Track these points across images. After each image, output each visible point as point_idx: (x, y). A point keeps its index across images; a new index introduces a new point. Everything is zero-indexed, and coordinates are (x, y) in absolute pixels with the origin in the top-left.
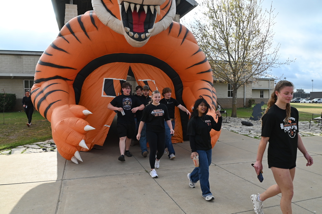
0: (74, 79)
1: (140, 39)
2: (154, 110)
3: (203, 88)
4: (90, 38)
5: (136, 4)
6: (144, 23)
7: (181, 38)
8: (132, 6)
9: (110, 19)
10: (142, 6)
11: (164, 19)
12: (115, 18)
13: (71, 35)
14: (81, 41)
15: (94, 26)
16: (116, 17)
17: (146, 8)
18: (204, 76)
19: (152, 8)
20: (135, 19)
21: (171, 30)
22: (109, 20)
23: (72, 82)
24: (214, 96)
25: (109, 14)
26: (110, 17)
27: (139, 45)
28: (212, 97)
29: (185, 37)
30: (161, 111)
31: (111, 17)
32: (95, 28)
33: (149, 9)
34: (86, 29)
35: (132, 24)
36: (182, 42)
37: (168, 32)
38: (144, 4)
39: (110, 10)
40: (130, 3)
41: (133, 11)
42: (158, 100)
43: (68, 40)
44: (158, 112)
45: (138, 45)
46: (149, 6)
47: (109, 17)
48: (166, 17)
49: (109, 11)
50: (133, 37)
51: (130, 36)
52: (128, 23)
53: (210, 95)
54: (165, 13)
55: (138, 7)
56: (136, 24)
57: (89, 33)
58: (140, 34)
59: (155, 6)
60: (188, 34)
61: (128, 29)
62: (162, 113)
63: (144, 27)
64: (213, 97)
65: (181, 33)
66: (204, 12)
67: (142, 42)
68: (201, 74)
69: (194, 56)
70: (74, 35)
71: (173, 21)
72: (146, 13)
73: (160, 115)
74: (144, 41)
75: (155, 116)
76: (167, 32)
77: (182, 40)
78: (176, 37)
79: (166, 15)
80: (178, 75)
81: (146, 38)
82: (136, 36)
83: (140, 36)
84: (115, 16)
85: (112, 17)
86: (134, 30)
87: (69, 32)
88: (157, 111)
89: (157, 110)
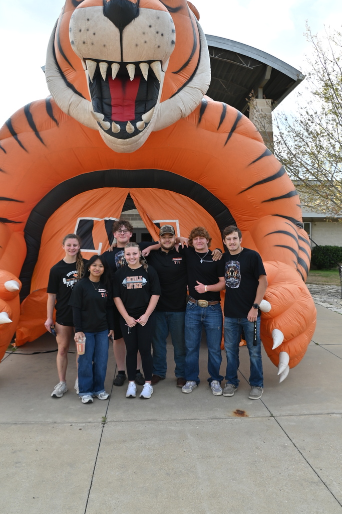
0: (25, 221)
1: (123, 135)
2: (127, 277)
3: (276, 230)
4: (44, 141)
5: (110, 63)
6: (136, 102)
7: (224, 132)
8: (103, 67)
9: (71, 100)
10: (123, 65)
11: (181, 93)
12: (82, 98)
13: (12, 139)
14: (27, 149)
15: (51, 120)
16: (83, 95)
17: (131, 70)
18: (277, 206)
19: (144, 69)
20: (114, 94)
21: (203, 116)
22: (70, 103)
23: (23, 225)
24: (301, 246)
25: (70, 91)
26: (71, 97)
27: (125, 146)
28: (296, 248)
29: (233, 129)
30: (140, 280)
31: (73, 97)
32: (53, 123)
33: (138, 72)
34: (37, 127)
35: (110, 105)
36: (226, 139)
37: (197, 122)
38: (126, 60)
39: (72, 83)
40: (98, 61)
41: (104, 77)
42: (132, 259)
43: (5, 149)
44: (134, 281)
45: (122, 147)
46: (137, 64)
47: (69, 97)
48: (186, 89)
49: (70, 85)
50: (109, 131)
51: (105, 131)
52: (102, 106)
53: (291, 246)
54: (184, 81)
55: (115, 69)
56: (116, 106)
57: (42, 134)
58: (123, 124)
59: (149, 62)
60: (239, 123)
61: (101, 116)
62: (140, 284)
63: (135, 110)
64: (300, 248)
65: (224, 121)
66: (314, 91)
67: (128, 140)
68: (271, 202)
69: (253, 165)
70: (17, 139)
71: (207, 99)
72: (131, 79)
73: (136, 287)
74: (133, 138)
75: (128, 288)
76: (194, 121)
77: (227, 135)
78: (213, 131)
79: (185, 85)
80: (226, 208)
81: (137, 132)
82: (116, 128)
83: (123, 130)
84: (80, 95)
85: (75, 97)
86: (113, 117)
87: (9, 133)
88: (132, 279)
89: (133, 277)
